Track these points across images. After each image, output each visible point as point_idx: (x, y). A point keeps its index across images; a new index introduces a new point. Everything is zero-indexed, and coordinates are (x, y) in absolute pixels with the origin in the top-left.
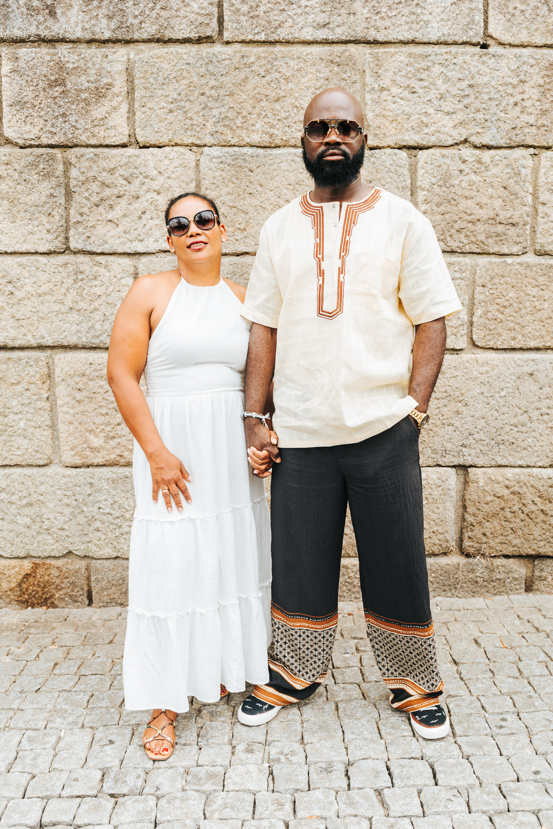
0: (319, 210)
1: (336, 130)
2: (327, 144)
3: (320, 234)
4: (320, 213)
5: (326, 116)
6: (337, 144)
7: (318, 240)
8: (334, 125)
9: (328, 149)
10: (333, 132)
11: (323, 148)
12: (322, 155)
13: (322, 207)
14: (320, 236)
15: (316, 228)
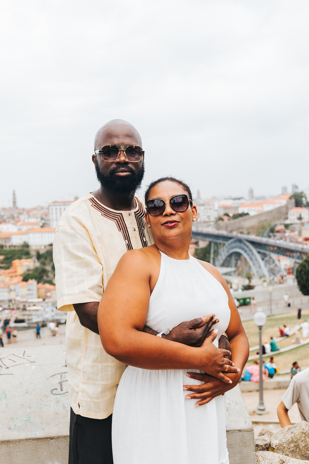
0: (120, 216)
1: (125, 153)
2: (118, 164)
3: (127, 237)
4: (121, 219)
5: (116, 141)
6: (125, 164)
7: (127, 241)
8: (123, 149)
9: (119, 167)
10: (122, 154)
11: (114, 166)
12: (114, 172)
13: (121, 214)
14: (127, 238)
15: (122, 231)
